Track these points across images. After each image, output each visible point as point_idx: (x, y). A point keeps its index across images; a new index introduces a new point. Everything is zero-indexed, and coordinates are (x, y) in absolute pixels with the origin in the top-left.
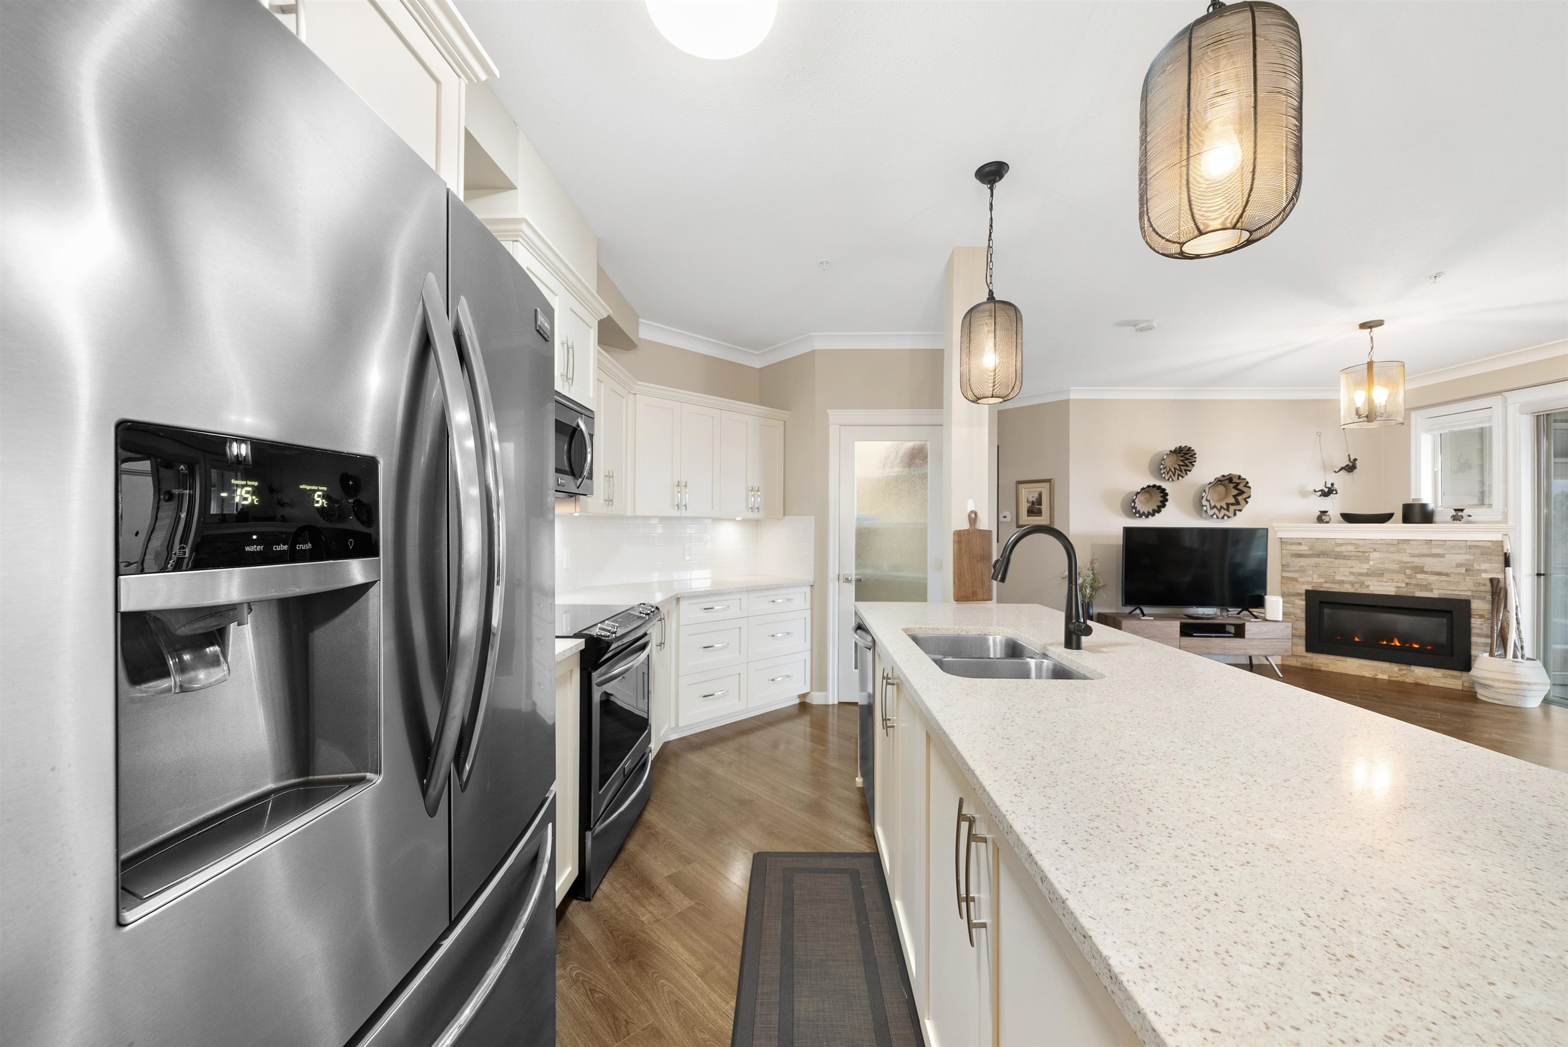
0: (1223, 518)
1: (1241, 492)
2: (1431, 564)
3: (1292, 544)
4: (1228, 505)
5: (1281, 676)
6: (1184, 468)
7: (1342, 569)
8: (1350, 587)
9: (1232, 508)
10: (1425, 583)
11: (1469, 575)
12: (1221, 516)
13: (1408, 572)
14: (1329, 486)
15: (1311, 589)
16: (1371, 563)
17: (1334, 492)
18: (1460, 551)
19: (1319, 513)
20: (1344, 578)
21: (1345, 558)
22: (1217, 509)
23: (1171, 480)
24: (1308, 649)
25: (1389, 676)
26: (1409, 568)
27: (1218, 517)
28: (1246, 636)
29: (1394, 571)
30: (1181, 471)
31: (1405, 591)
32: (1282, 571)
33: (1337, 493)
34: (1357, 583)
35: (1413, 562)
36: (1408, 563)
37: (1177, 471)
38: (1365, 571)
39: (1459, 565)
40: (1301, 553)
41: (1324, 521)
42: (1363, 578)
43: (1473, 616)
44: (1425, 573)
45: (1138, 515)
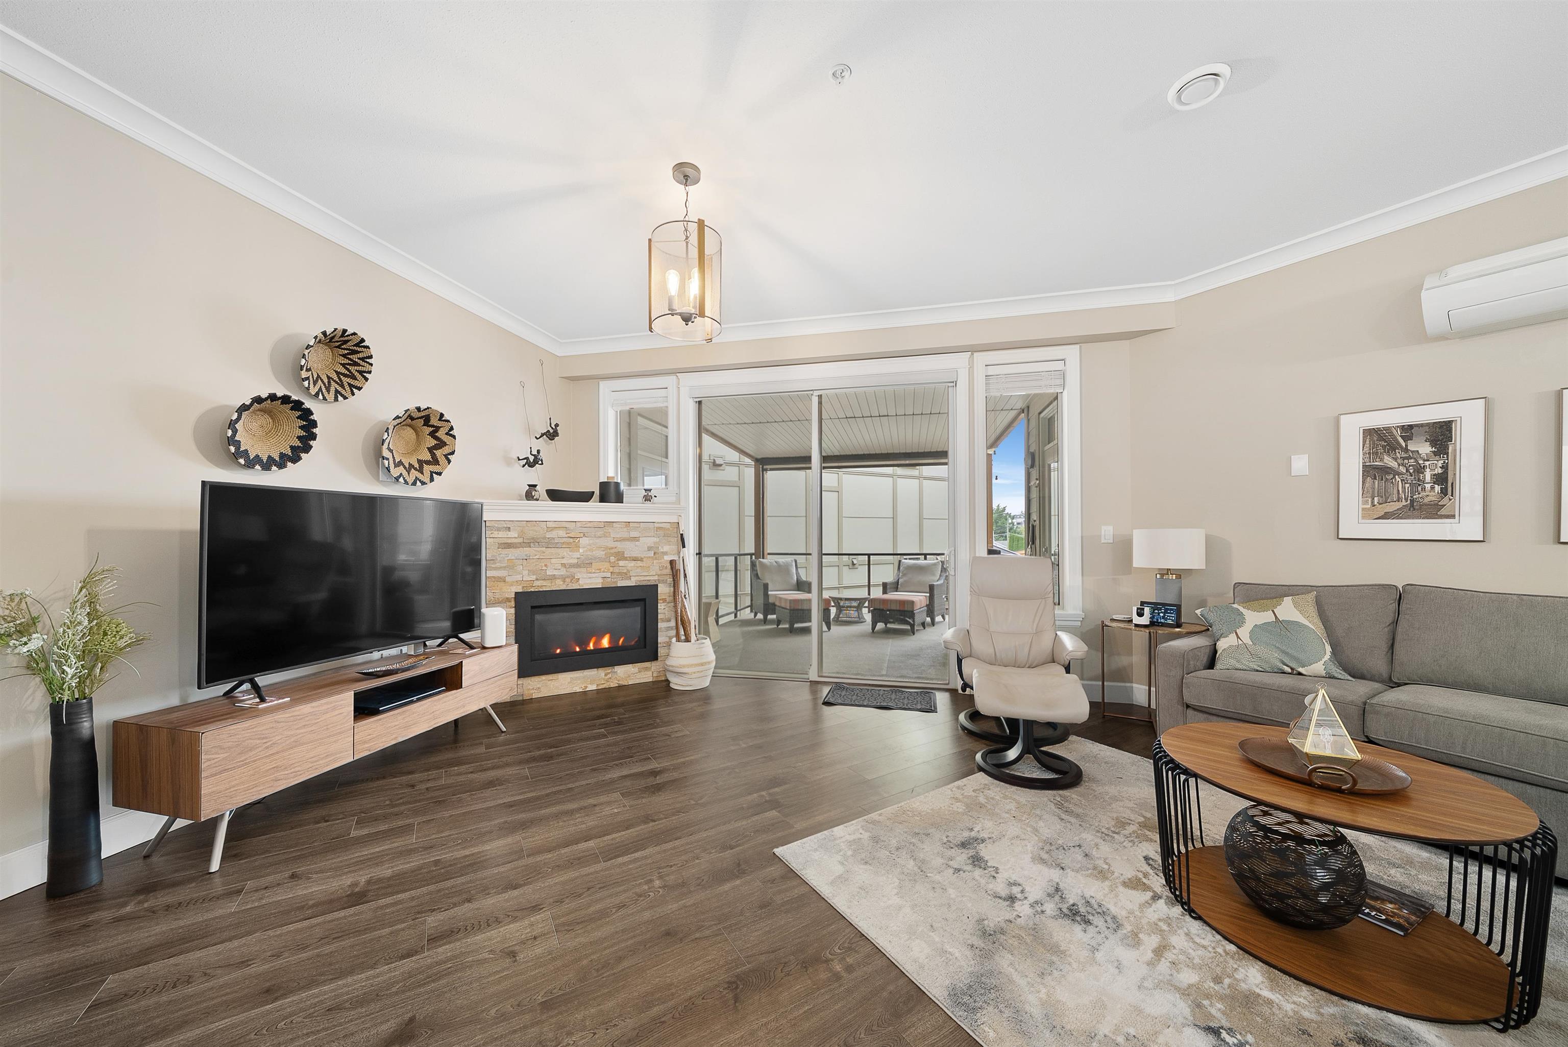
0: (414, 484)
1: (441, 444)
2: (631, 549)
3: (499, 529)
4: (420, 462)
5: (504, 729)
6: (349, 380)
7: (553, 561)
8: (562, 583)
9: (427, 468)
10: (625, 571)
11: (656, 559)
12: (410, 481)
13: (612, 559)
14: (535, 452)
15: (521, 591)
16: (581, 550)
17: (540, 462)
18: (650, 534)
19: (528, 487)
20: (556, 573)
21: (556, 545)
22: (405, 467)
23: (321, 397)
24: (523, 675)
26: (612, 554)
27: (406, 482)
28: (464, 686)
29: (601, 560)
30: (342, 386)
31: (610, 583)
32: (490, 569)
33: (542, 464)
34: (568, 577)
35: (616, 548)
36: (612, 548)
37: (333, 383)
38: (575, 561)
39: (650, 549)
40: (509, 541)
41: (535, 498)
42: (572, 570)
43: (659, 601)
44: (625, 559)
45: (242, 461)
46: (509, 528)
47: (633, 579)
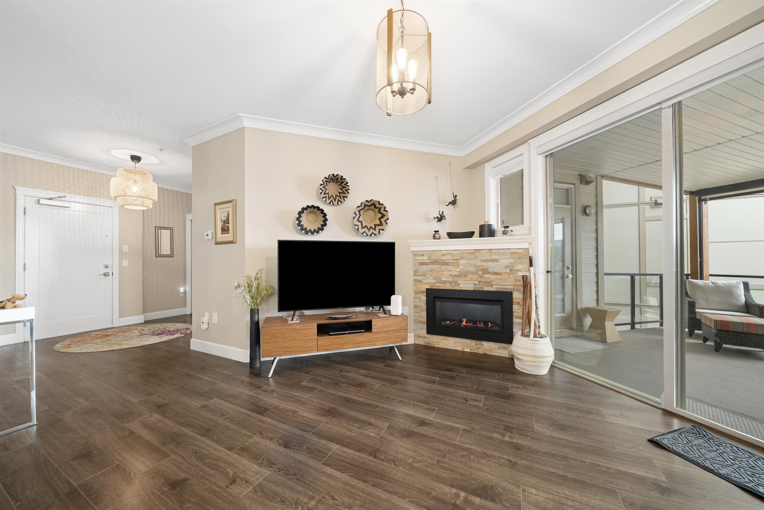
0: (371, 235)
1: (383, 216)
2: (492, 266)
3: (419, 255)
4: (375, 225)
5: (401, 359)
6: (343, 195)
7: (445, 273)
8: (450, 285)
9: (378, 228)
10: (489, 281)
11: (511, 274)
12: (369, 234)
13: (480, 273)
14: (441, 213)
15: (429, 288)
16: (461, 267)
17: (444, 218)
18: (507, 257)
19: (434, 232)
20: (447, 279)
21: (447, 264)
22: (368, 228)
23: (331, 204)
24: (429, 332)
25: (471, 350)
26: (480, 270)
27: (367, 235)
28: (373, 331)
29: (472, 273)
30: (340, 198)
31: (479, 287)
32: (415, 275)
33: (445, 219)
34: (453, 282)
35: (482, 266)
36: (480, 266)
37: (337, 197)
38: (457, 273)
39: (507, 267)
40: (424, 261)
41: (436, 238)
42: (456, 279)
43: (514, 304)
44: (488, 273)
45: (304, 232)
46: (423, 255)
47: (494, 286)
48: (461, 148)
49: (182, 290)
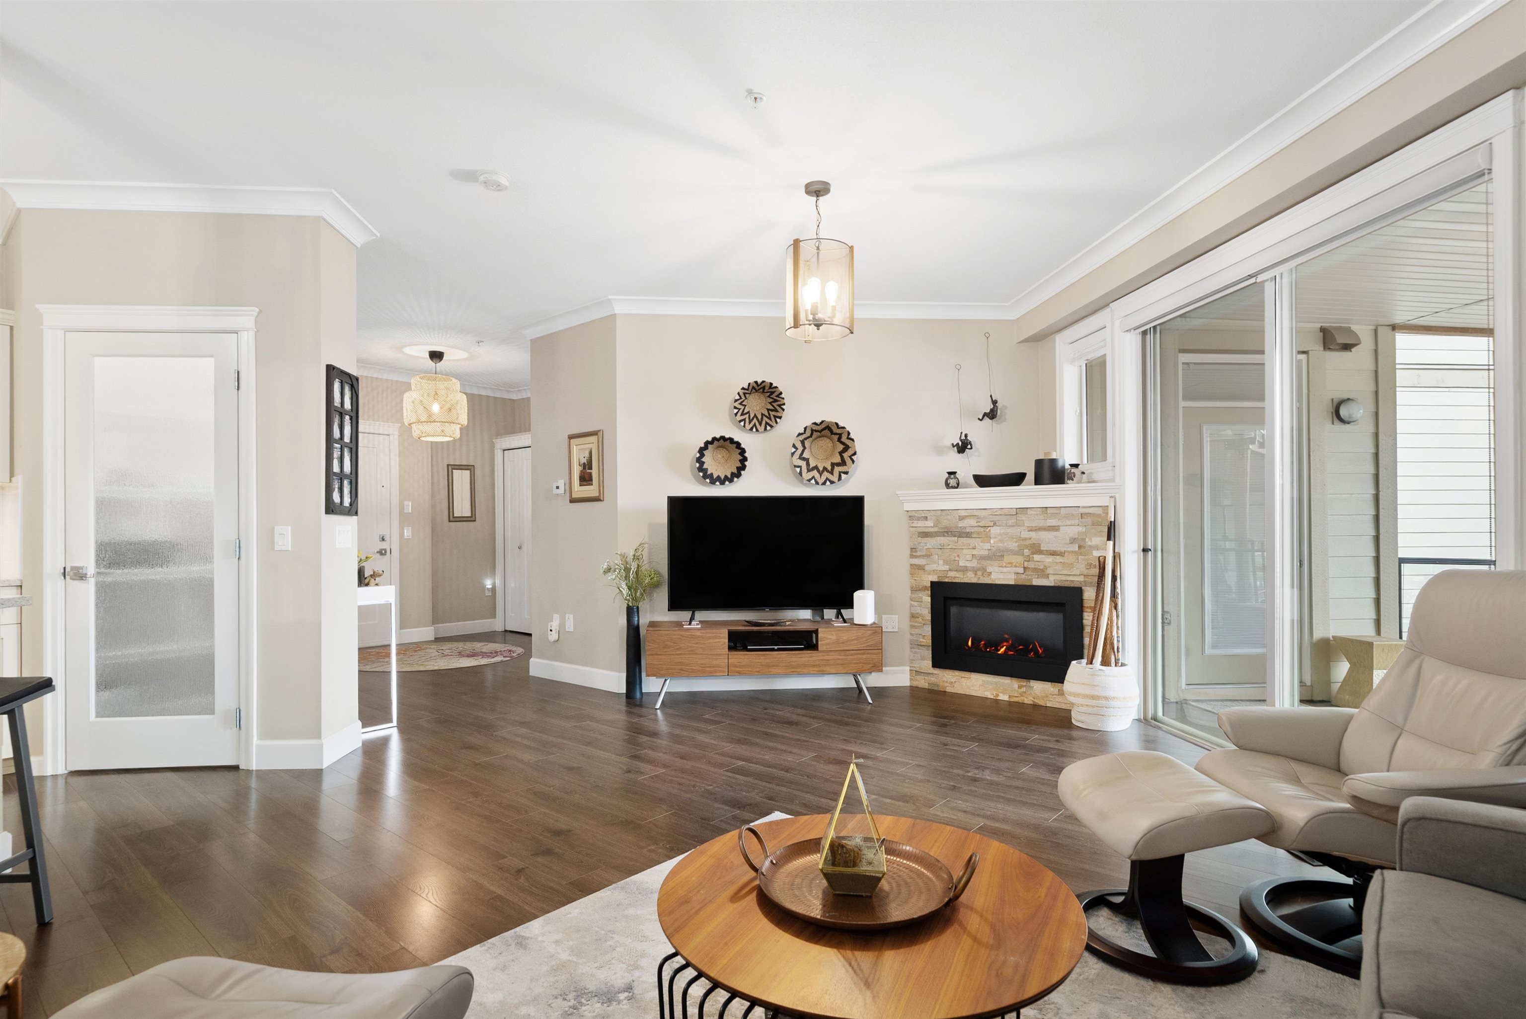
0: (824, 483)
1: (846, 448)
2: (1048, 540)
3: (918, 519)
4: (833, 465)
5: (870, 701)
6: (773, 413)
7: (965, 551)
8: (973, 576)
9: (837, 469)
10: (1041, 567)
11: (1081, 554)
12: (821, 481)
13: (1027, 552)
14: (963, 437)
15: (937, 580)
16: (992, 541)
17: (969, 447)
18: (1073, 522)
19: (947, 475)
20: (968, 564)
21: (968, 535)
22: (818, 471)
23: (754, 430)
24: (936, 664)
25: (1010, 697)
26: (1026, 547)
27: (817, 483)
28: (820, 648)
29: (1013, 552)
30: (770, 419)
31: (1024, 580)
32: (912, 556)
33: (971, 448)
34: (979, 569)
35: (1030, 539)
36: (1025, 539)
37: (764, 418)
38: (986, 553)
39: (1073, 541)
40: (927, 530)
41: (950, 485)
42: (984, 563)
43: (1085, 609)
44: (1041, 552)
45: (708, 480)
46: (927, 517)
47: (1052, 578)
48: (1007, 304)
49: (488, 584)
